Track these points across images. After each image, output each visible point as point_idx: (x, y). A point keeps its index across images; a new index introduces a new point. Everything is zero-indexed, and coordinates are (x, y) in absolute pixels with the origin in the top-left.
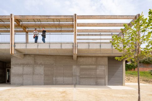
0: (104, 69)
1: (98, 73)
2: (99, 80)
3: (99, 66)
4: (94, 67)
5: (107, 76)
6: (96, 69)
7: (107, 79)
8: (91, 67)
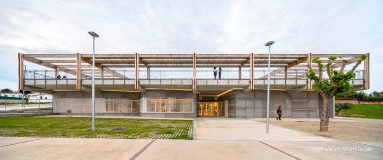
0: (315, 102)
1: (309, 106)
2: (311, 113)
3: (311, 100)
4: (306, 100)
5: (318, 109)
6: (308, 103)
7: (318, 112)
8: (303, 100)
